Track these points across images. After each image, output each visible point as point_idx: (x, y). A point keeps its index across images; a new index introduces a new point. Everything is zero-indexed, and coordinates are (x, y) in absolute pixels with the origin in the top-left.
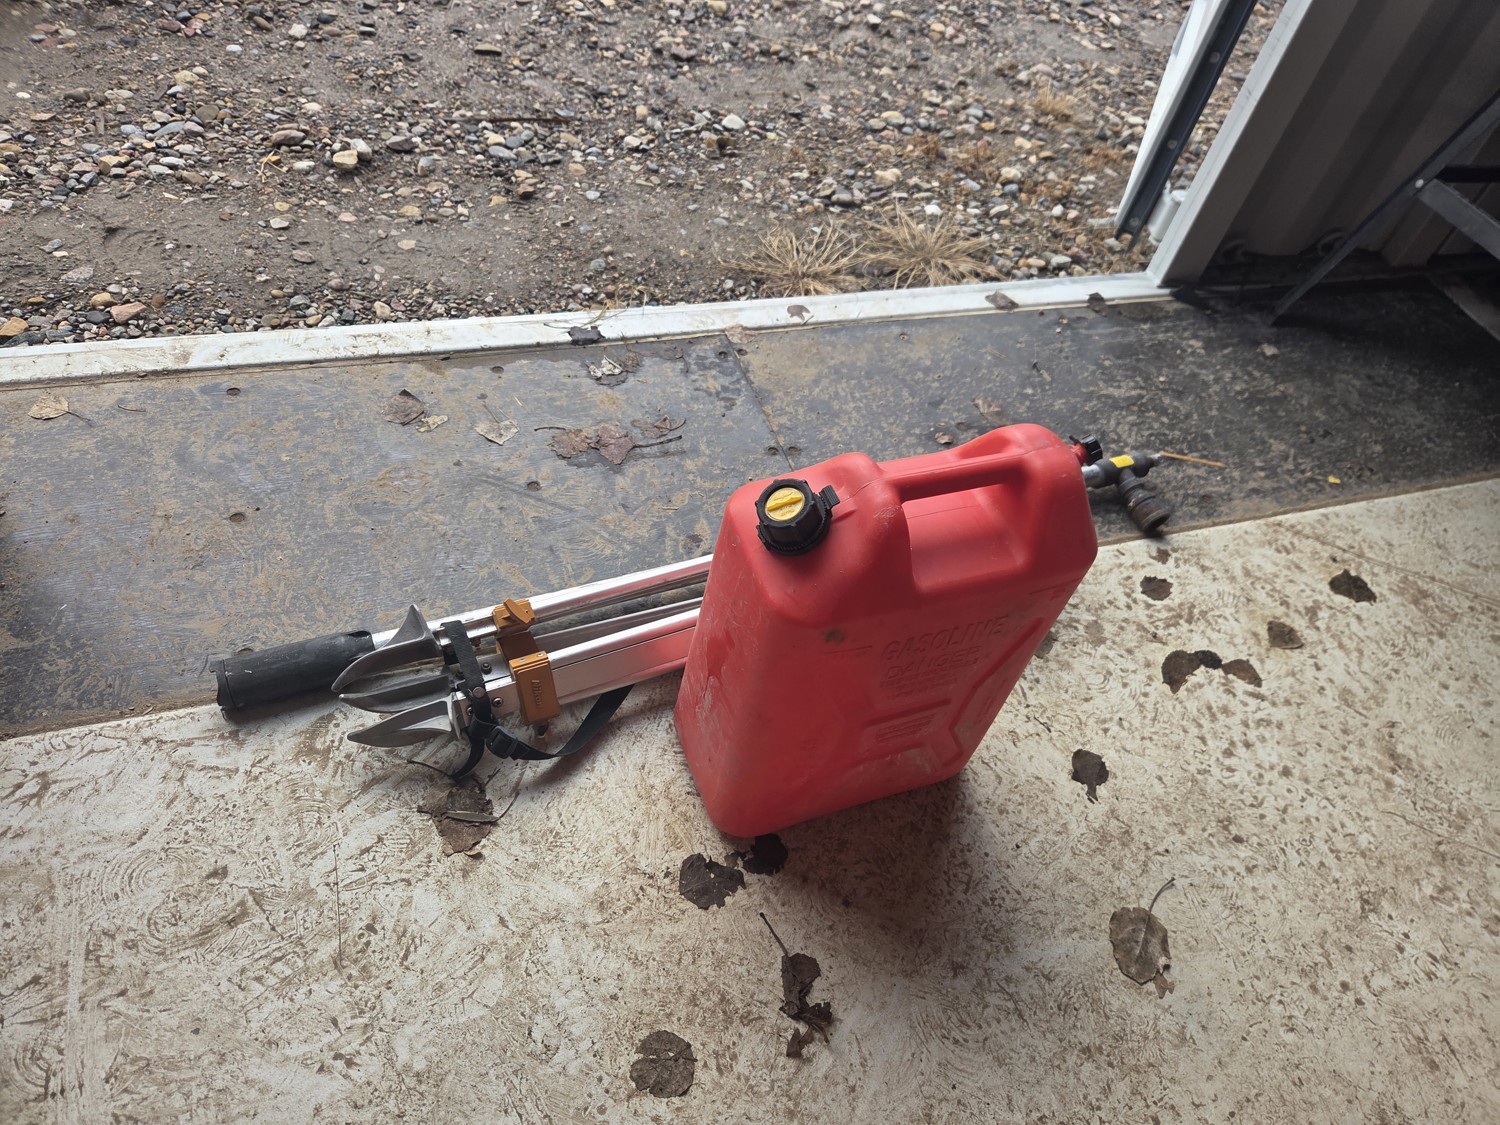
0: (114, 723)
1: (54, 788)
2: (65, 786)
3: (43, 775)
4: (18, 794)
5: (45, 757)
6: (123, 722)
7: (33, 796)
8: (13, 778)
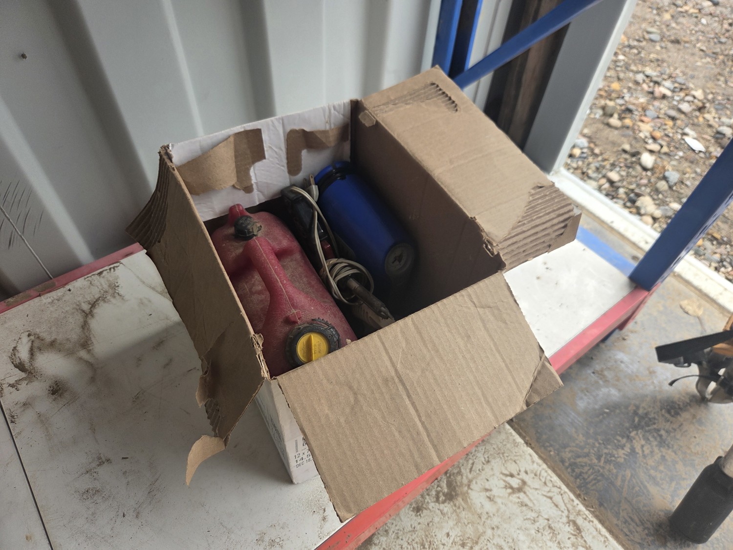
0: (572, 496)
1: (521, 495)
2: (526, 500)
3: (524, 483)
4: (509, 479)
5: (533, 475)
6: (576, 501)
7: (511, 488)
8: (512, 468)
